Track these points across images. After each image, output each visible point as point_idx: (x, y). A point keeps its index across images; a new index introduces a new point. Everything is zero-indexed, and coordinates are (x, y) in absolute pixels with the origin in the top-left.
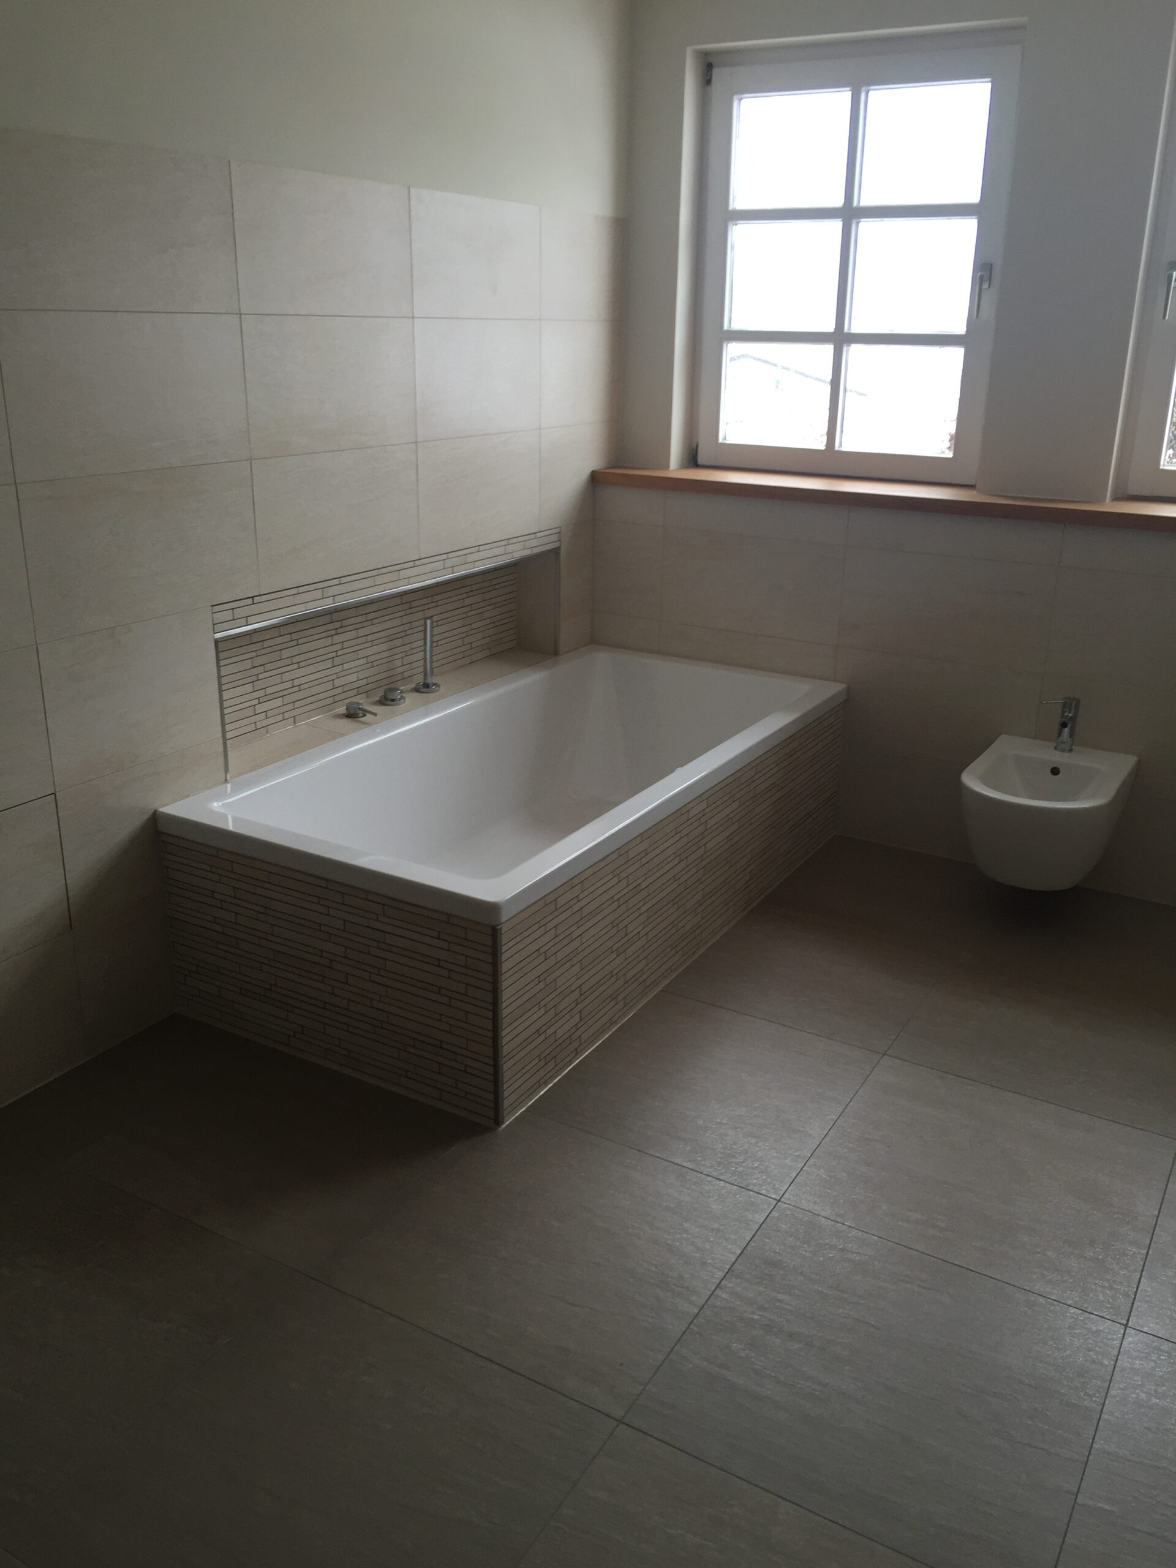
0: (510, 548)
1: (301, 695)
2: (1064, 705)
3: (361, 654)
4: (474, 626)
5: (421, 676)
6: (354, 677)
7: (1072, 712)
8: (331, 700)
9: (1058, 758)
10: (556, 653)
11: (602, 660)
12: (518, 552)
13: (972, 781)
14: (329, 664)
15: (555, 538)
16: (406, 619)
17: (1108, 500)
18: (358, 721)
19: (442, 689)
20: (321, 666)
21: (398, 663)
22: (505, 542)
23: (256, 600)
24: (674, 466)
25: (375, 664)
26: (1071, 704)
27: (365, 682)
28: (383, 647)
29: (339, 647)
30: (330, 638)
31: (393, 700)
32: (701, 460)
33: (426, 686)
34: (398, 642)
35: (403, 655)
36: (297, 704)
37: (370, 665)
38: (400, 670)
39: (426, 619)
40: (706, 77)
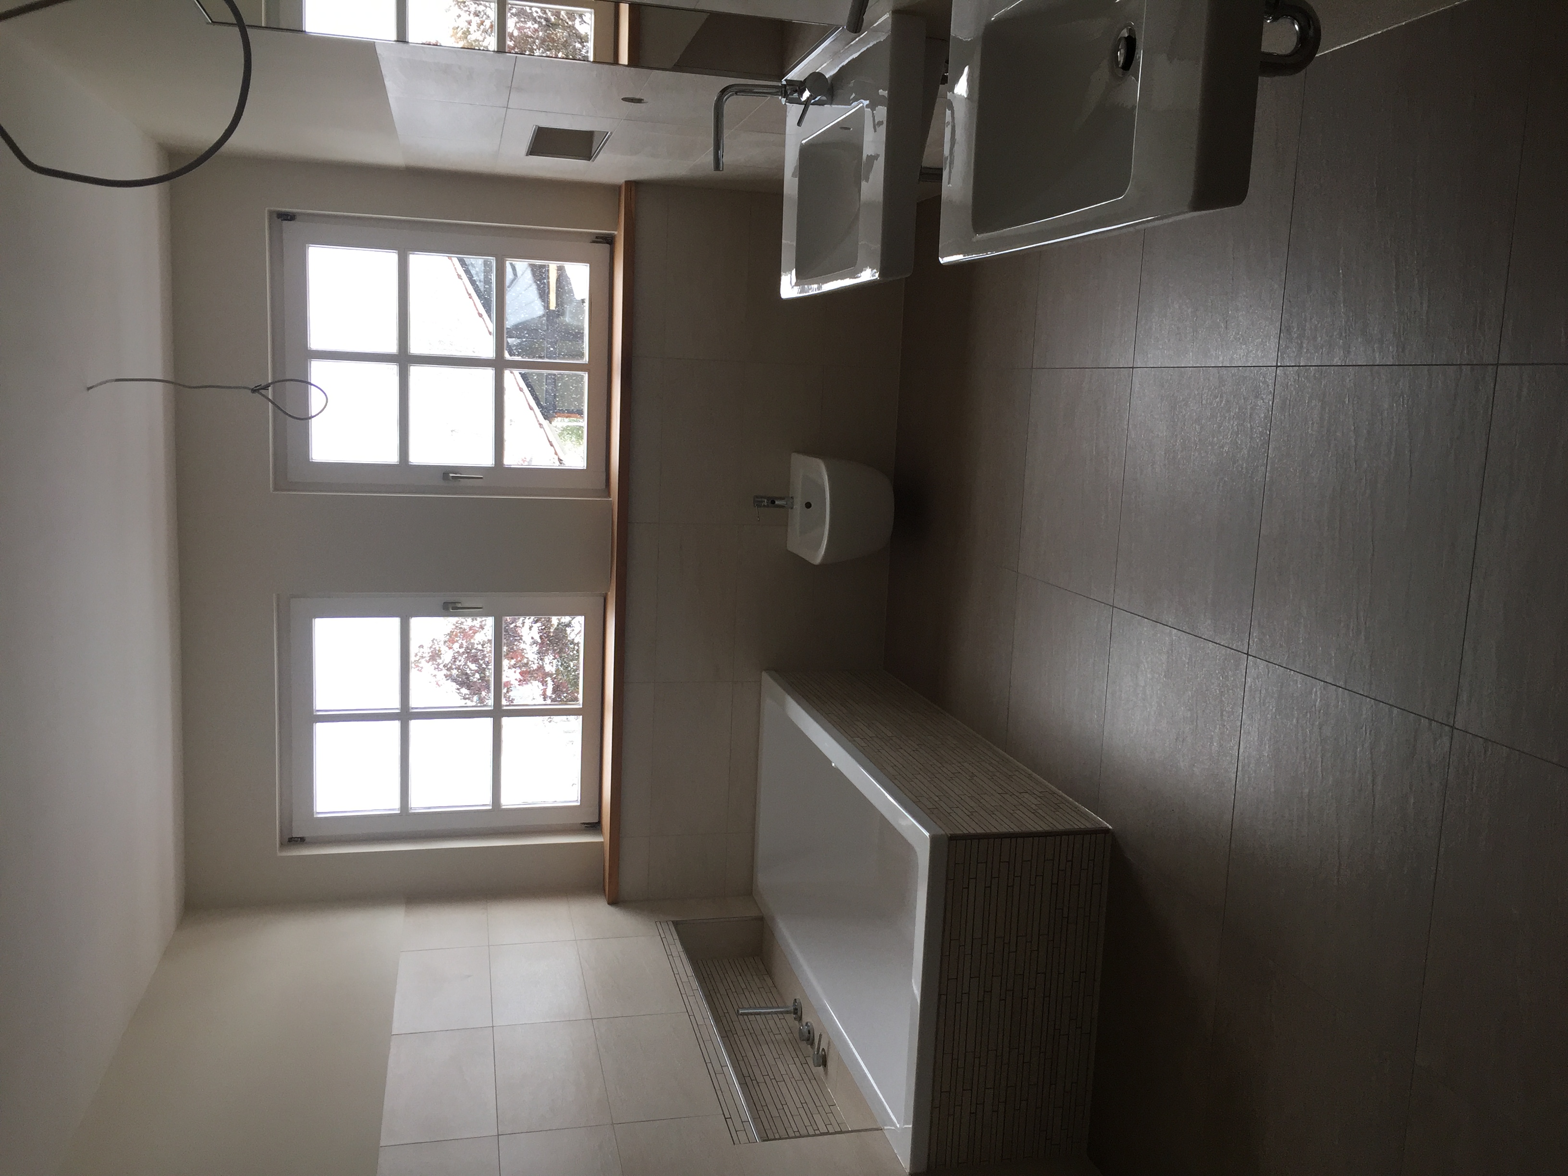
0: (675, 954)
1: (809, 1100)
2: (759, 506)
3: (772, 1062)
4: (743, 986)
5: (787, 1016)
6: (792, 1067)
7: (763, 500)
8: (813, 1082)
9: (798, 505)
10: (761, 919)
11: (763, 879)
12: (677, 948)
13: (818, 556)
14: (782, 1084)
15: (665, 926)
16: (740, 1033)
17: (611, 499)
18: (828, 1053)
19: (798, 997)
20: (785, 1090)
21: (778, 1037)
22: (670, 957)
23: (727, 1116)
24: (602, 839)
25: (780, 1053)
26: (758, 502)
27: (796, 1060)
28: (765, 1047)
29: (767, 1078)
30: (759, 1084)
31: (809, 1033)
32: (596, 820)
33: (795, 1011)
34: (761, 1038)
35: (771, 1034)
36: (818, 1104)
37: (781, 1056)
38: (784, 1034)
39: (738, 1014)
40: (301, 841)
